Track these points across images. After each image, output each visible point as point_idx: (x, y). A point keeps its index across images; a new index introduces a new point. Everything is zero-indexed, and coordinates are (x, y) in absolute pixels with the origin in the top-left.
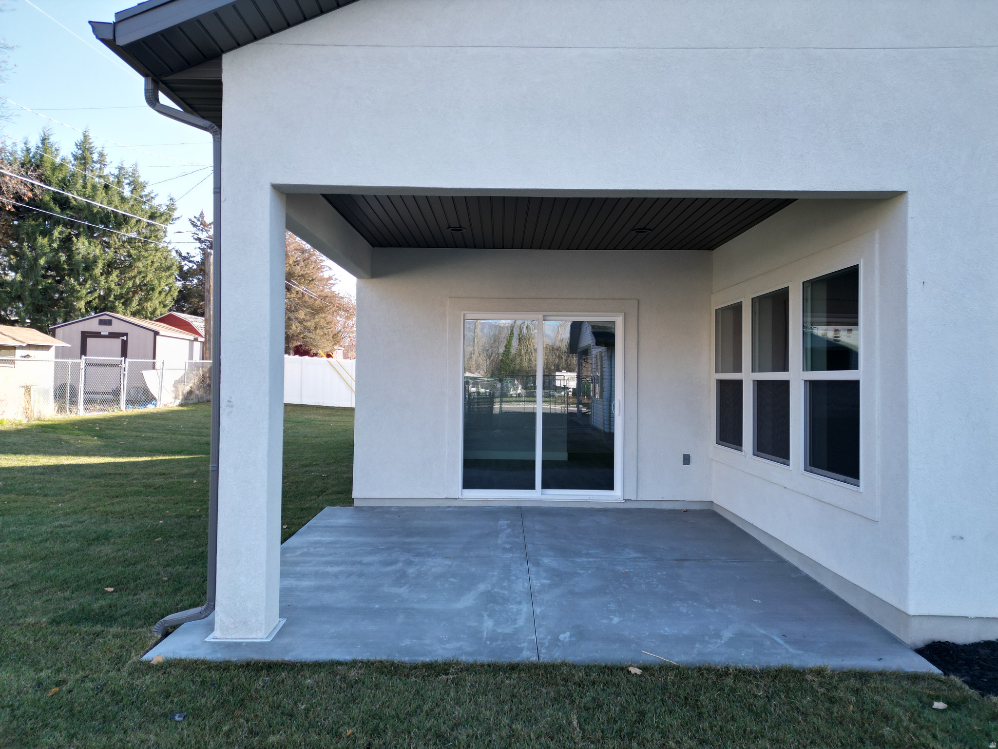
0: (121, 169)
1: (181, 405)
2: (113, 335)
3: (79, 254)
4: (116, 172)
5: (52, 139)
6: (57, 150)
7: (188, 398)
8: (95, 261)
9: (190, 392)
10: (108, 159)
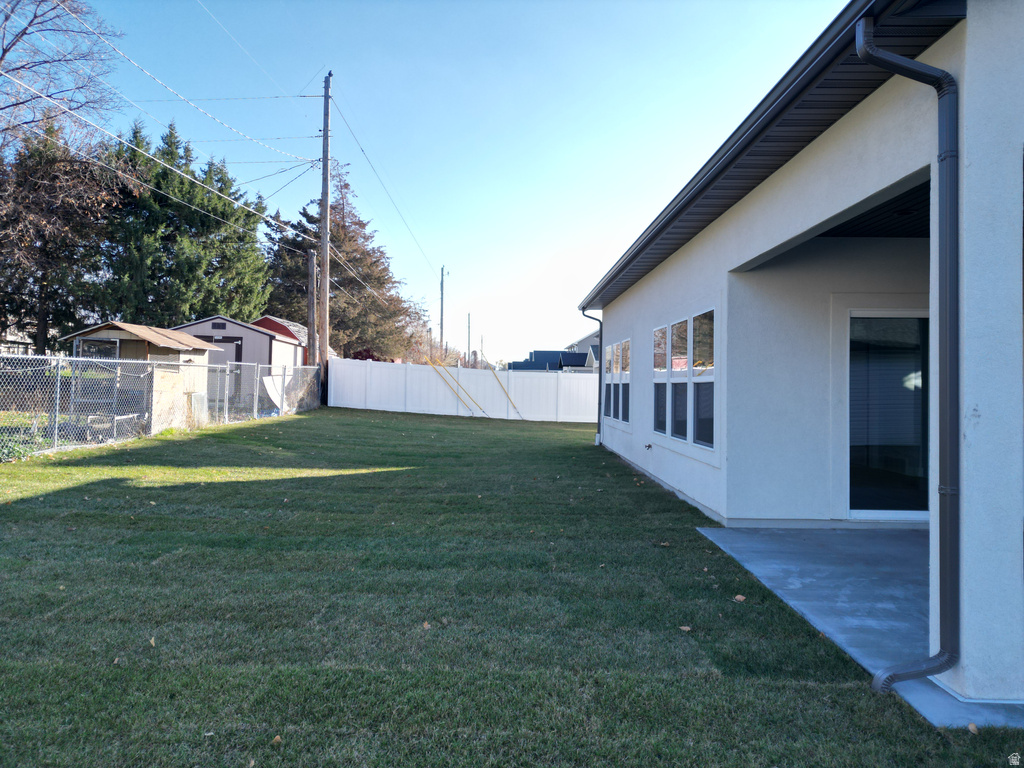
0: (211, 165)
1: (297, 413)
2: (227, 340)
3: (183, 254)
4: (206, 168)
5: (144, 133)
6: (148, 144)
7: (303, 408)
8: (199, 262)
9: (302, 400)
10: (194, 154)
